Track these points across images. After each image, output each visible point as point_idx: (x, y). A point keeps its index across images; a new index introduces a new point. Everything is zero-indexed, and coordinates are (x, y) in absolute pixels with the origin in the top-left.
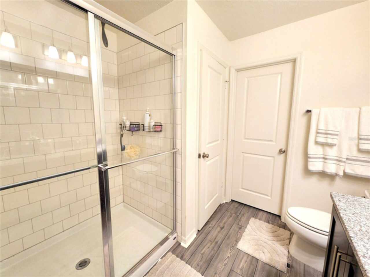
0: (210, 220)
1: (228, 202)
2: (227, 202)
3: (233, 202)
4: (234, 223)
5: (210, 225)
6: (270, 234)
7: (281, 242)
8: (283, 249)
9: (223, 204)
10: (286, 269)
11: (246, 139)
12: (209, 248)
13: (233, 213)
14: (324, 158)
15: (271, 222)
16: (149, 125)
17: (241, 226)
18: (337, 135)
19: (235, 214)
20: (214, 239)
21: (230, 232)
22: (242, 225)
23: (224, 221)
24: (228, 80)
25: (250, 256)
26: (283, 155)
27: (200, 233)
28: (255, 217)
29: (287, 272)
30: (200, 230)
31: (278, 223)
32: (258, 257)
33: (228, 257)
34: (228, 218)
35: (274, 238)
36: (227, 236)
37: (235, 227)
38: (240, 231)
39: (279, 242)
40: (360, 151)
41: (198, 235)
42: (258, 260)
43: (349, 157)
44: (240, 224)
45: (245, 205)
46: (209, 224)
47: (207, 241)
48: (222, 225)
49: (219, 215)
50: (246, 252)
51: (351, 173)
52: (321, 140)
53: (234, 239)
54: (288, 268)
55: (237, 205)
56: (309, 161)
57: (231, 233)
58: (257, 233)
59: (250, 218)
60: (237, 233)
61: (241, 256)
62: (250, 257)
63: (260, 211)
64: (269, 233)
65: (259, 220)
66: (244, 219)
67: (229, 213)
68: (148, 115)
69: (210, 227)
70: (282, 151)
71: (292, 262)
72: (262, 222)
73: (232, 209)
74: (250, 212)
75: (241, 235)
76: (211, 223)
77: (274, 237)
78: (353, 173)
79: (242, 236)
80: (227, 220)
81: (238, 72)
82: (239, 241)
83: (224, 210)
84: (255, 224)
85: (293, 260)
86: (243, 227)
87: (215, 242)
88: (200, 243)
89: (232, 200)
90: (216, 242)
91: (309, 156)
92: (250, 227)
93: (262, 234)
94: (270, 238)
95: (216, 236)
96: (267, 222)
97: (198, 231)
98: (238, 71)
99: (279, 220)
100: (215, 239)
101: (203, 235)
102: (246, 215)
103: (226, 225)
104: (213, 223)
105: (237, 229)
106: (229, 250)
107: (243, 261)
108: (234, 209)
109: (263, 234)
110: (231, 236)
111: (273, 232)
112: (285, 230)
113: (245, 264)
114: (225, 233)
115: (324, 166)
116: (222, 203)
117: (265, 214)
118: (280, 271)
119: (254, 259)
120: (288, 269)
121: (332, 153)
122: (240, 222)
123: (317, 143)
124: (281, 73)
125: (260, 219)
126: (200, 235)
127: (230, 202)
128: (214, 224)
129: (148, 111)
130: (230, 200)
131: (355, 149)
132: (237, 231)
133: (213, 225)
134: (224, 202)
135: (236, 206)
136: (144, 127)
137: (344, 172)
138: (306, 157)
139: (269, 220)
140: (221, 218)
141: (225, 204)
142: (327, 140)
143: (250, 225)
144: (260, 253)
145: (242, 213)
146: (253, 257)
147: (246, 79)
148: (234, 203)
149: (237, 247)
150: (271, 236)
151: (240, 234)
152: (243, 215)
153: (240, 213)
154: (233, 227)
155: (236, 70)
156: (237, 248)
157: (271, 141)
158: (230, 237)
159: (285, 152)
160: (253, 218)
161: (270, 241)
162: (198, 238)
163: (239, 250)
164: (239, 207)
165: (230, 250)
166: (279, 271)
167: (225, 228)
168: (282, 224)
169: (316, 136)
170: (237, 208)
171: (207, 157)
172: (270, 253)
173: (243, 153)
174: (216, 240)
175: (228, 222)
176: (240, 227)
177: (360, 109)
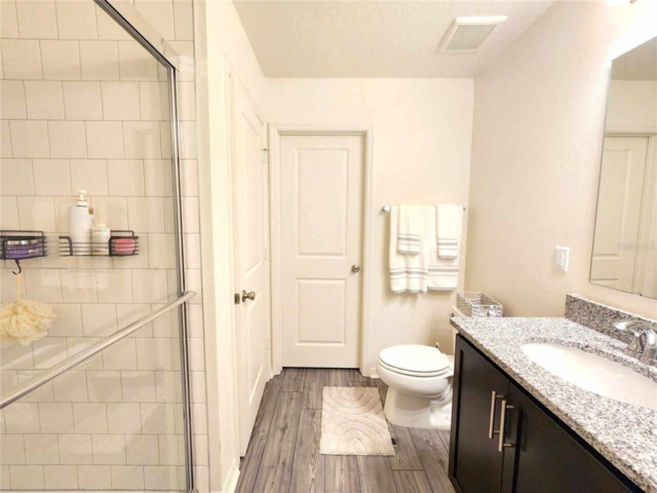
0: (257, 424)
1: (279, 373)
2: (274, 374)
3: (285, 371)
4: (301, 410)
5: (261, 434)
6: (357, 404)
7: (373, 409)
8: (379, 419)
9: (270, 380)
10: (393, 449)
11: (301, 254)
12: (273, 483)
13: (293, 392)
14: (408, 272)
15: (350, 383)
16: (91, 238)
17: (313, 409)
18: (418, 240)
19: (297, 392)
20: (276, 460)
21: (300, 429)
22: (315, 408)
23: (283, 413)
24: (266, 148)
25: (344, 457)
26: (357, 275)
27: (245, 463)
28: (327, 383)
29: (396, 452)
30: (243, 455)
31: (359, 381)
32: (355, 452)
33: (313, 479)
34: (288, 405)
35: (363, 407)
36: (298, 441)
37: (304, 416)
38: (315, 421)
39: (372, 411)
40: (440, 258)
41: (244, 468)
42: (356, 456)
43: (431, 268)
44: (311, 408)
45: (307, 368)
46: (259, 433)
47: (265, 473)
48: (281, 423)
49: (271, 405)
50: (336, 454)
51: (433, 287)
52: (403, 248)
53: (311, 440)
54: (395, 446)
55: (294, 374)
56: (393, 279)
57: (303, 430)
58: (340, 412)
59: (322, 390)
60: (312, 425)
61: (332, 465)
62: (345, 459)
63: (331, 370)
64: (356, 402)
65: (334, 388)
66: (313, 394)
67: (287, 394)
68: (86, 210)
69: (261, 440)
70: (356, 269)
71: (396, 434)
72: (340, 388)
73: (289, 386)
74: (318, 380)
75: (319, 427)
76: (261, 429)
77: (363, 405)
78: (435, 286)
79: (321, 427)
80: (287, 409)
81: (283, 137)
82: (320, 441)
83: (275, 391)
84: (332, 397)
85: (395, 431)
86: (317, 409)
87: (281, 465)
88: (253, 483)
89: (284, 368)
90: (284, 464)
91: (392, 271)
92: (327, 406)
93: (346, 409)
94: (359, 410)
95: (280, 451)
96: (345, 386)
97: (241, 458)
98: (282, 133)
99: (359, 377)
100: (279, 457)
101: (253, 465)
102: (314, 387)
103: (289, 420)
104: (265, 426)
105: (310, 418)
106: (310, 464)
107: (338, 472)
108: (292, 383)
109: (348, 408)
110: (304, 435)
111: (359, 399)
112: (372, 387)
113: (343, 476)
114: (291, 437)
115: (408, 284)
116: (268, 380)
117: (339, 373)
118: (388, 456)
119: (351, 459)
120: (395, 448)
121: (415, 263)
122: (309, 403)
123: (399, 252)
124: (348, 150)
125: (336, 385)
126: (247, 467)
127: (281, 372)
128: (267, 428)
129: (82, 198)
130: (281, 369)
131: (434, 256)
132: (310, 423)
133: (267, 432)
134: (272, 376)
135: (294, 377)
136: (70, 243)
137: (428, 287)
138: (388, 273)
139: (347, 382)
140: (276, 411)
141: (273, 381)
142: (409, 248)
143: (325, 401)
144: (355, 442)
145: (307, 385)
146: (348, 456)
147: (296, 151)
148: (288, 372)
149: (321, 452)
150: (359, 407)
151: (317, 425)
152: (310, 389)
153: (304, 387)
154: (301, 418)
155: (279, 132)
156: (322, 454)
157: (341, 254)
158: (304, 440)
159: (360, 269)
160: (326, 387)
161: (360, 416)
162: (245, 474)
163: (325, 455)
164: (299, 377)
165: (312, 464)
166: (387, 458)
167: (289, 425)
168: (365, 380)
169: (398, 244)
170: (296, 379)
171: (253, 298)
172: (367, 435)
173: (298, 279)
174: (281, 460)
175: (291, 412)
176: (312, 411)
177: (437, 207)
